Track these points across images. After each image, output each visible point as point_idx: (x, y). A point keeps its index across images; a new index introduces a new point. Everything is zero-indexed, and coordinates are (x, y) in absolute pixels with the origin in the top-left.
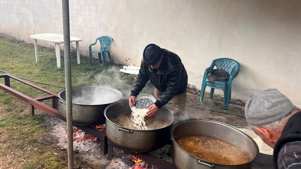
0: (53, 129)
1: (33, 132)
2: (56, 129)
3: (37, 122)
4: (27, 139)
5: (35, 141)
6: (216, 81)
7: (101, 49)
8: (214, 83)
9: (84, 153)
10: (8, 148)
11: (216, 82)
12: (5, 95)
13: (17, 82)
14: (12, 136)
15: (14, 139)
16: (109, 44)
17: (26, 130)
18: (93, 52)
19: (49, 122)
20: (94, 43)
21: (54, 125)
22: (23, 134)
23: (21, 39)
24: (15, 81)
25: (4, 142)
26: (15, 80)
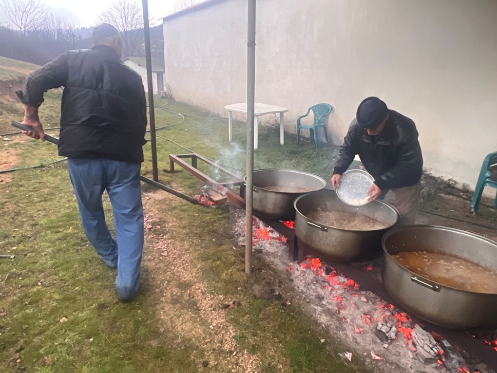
0: (237, 222)
1: (215, 221)
2: (240, 222)
3: (220, 212)
4: (206, 228)
5: (215, 232)
7: (315, 123)
9: (268, 254)
10: (187, 234)
12: (191, 178)
13: (205, 164)
14: (193, 222)
15: (194, 226)
16: (326, 116)
17: (208, 218)
18: (302, 128)
19: (233, 213)
20: (305, 114)
21: (239, 217)
22: (204, 222)
23: (216, 112)
24: (203, 164)
25: (183, 228)
26: (203, 162)
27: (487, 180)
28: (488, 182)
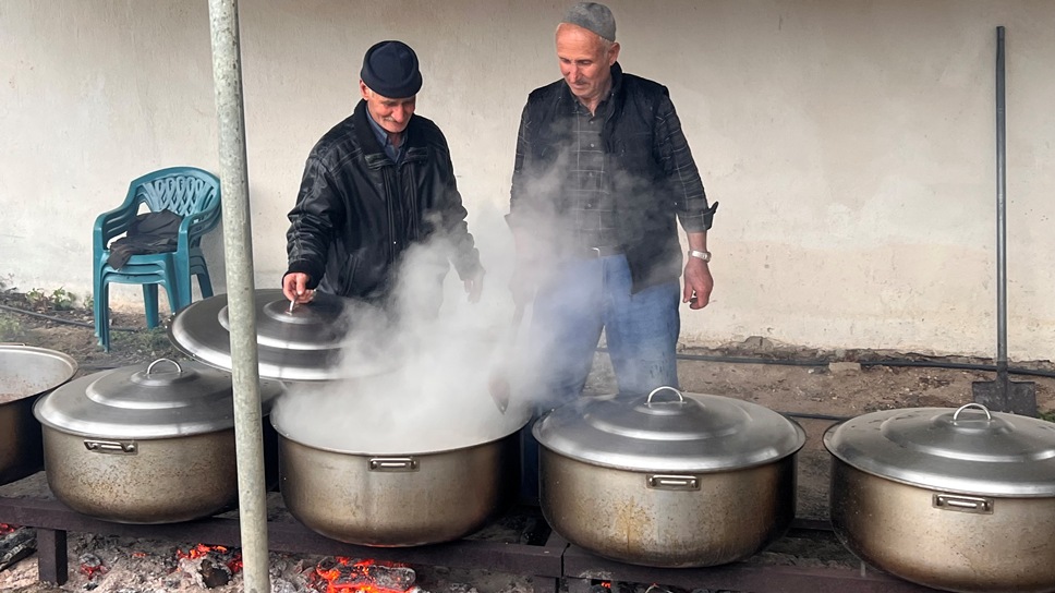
6: (133, 257)
8: (126, 266)
11: (135, 260)
27: (108, 269)
28: (109, 273)
